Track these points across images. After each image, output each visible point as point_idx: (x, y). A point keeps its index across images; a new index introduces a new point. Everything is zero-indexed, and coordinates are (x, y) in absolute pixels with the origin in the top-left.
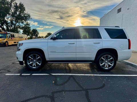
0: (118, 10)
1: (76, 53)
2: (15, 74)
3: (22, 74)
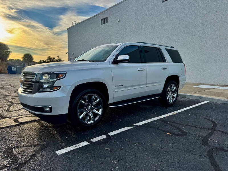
0: (102, 20)
1: (146, 84)
2: (76, 145)
3: (91, 140)
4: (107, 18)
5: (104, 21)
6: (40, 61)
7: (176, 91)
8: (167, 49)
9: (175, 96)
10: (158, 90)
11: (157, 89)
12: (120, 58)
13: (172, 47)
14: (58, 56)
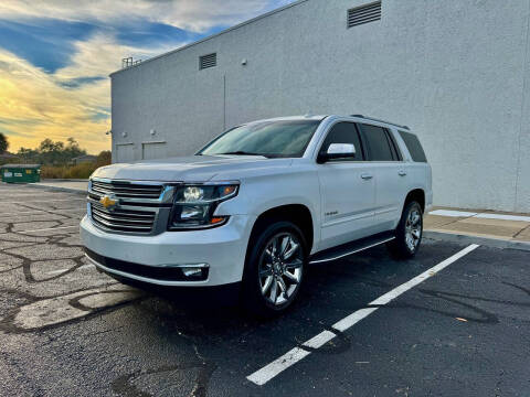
0: (202, 58)
1: (374, 209)
2: (283, 358)
3: (305, 344)
4: (215, 54)
5: (208, 61)
6: (22, 150)
7: (420, 223)
8: (400, 132)
9: (418, 234)
10: (391, 222)
11: (388, 219)
12: (333, 148)
13: (406, 128)
14: (70, 140)
